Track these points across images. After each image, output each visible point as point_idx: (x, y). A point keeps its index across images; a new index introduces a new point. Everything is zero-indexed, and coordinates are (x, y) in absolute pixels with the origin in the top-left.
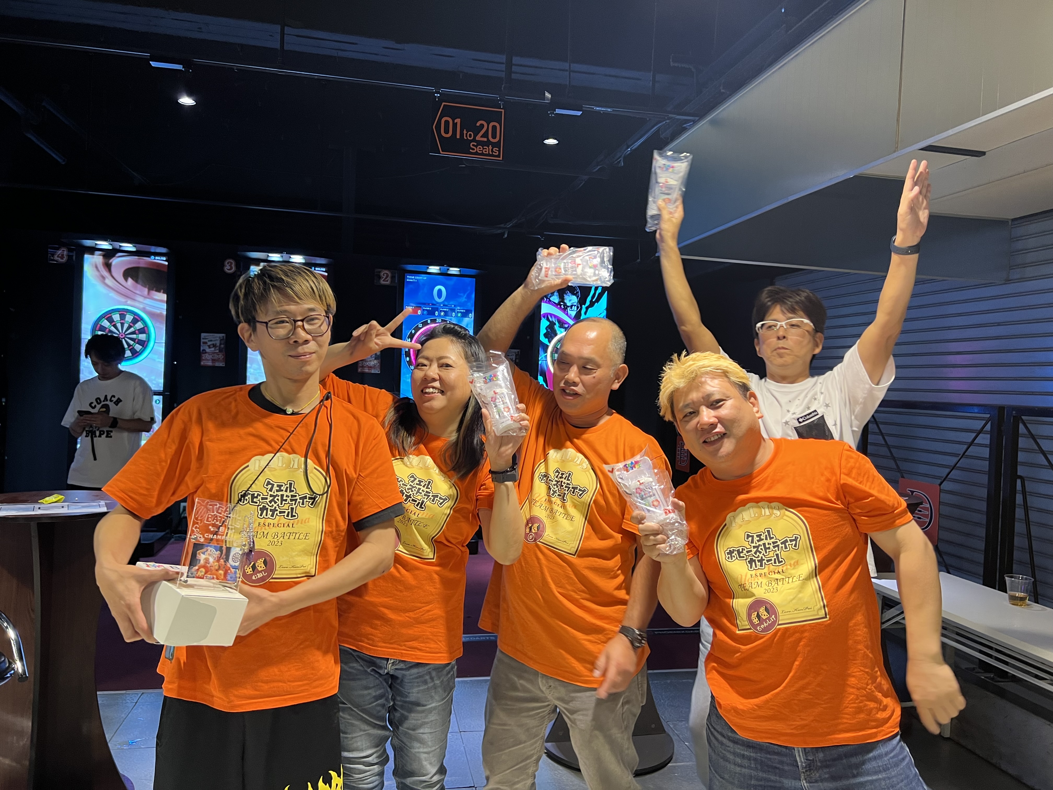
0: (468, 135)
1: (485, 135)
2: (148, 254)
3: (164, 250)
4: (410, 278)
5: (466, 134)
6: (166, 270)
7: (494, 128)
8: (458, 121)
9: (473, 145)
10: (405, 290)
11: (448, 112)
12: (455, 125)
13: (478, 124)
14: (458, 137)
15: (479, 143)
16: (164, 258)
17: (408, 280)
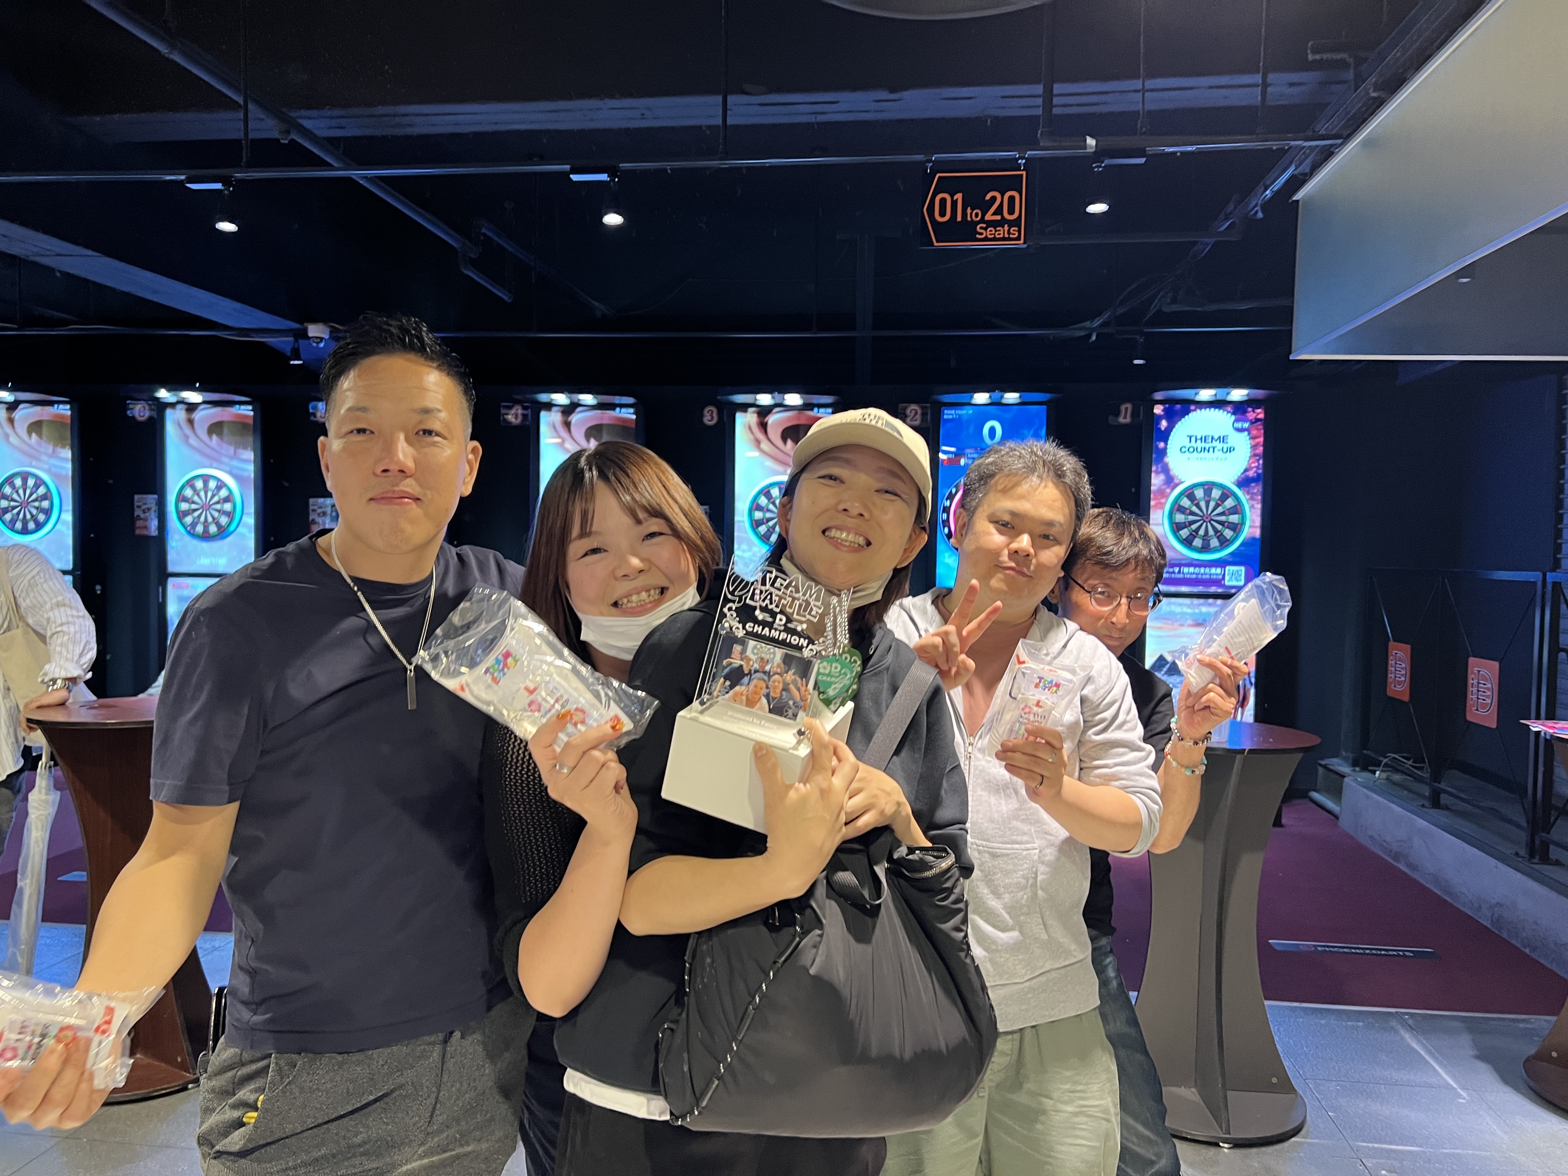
0: (973, 215)
1: (999, 211)
2: (612, 406)
3: (631, 400)
4: (949, 414)
5: (971, 214)
6: (634, 426)
7: (1012, 199)
8: (959, 196)
9: (981, 228)
10: (942, 432)
11: (946, 186)
12: (954, 204)
13: (988, 197)
14: (959, 219)
15: (991, 224)
16: (632, 410)
17: (945, 417)
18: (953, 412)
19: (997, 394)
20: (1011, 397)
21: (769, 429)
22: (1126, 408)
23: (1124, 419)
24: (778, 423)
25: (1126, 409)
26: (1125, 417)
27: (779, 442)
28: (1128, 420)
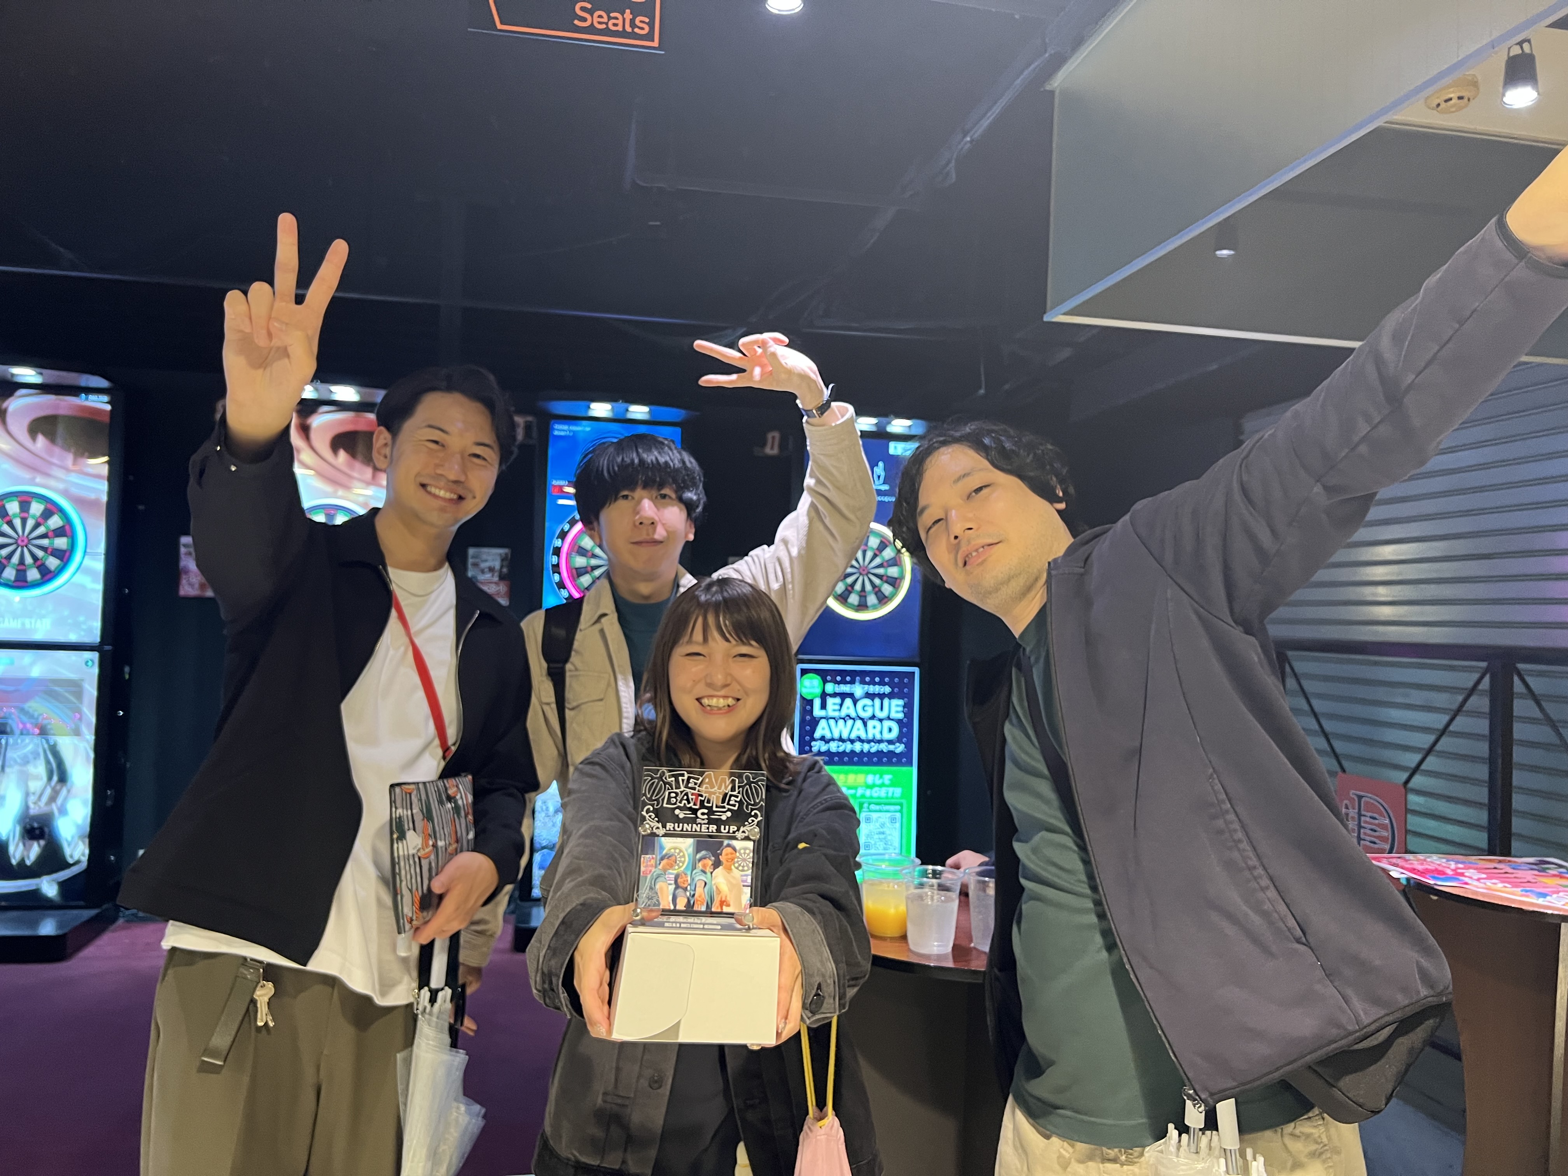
2: (73, 390)
3: (103, 383)
4: (560, 429)
6: (107, 419)
10: (550, 452)
16: (106, 398)
17: (556, 433)
18: (566, 427)
19: (621, 405)
20: (639, 411)
21: (313, 435)
22: (774, 436)
23: (771, 450)
24: (324, 427)
25: (773, 438)
26: (772, 448)
27: (327, 453)
28: (775, 451)
